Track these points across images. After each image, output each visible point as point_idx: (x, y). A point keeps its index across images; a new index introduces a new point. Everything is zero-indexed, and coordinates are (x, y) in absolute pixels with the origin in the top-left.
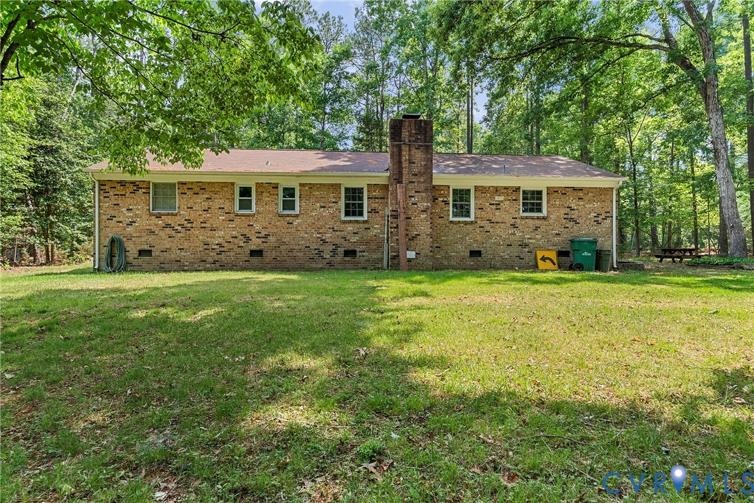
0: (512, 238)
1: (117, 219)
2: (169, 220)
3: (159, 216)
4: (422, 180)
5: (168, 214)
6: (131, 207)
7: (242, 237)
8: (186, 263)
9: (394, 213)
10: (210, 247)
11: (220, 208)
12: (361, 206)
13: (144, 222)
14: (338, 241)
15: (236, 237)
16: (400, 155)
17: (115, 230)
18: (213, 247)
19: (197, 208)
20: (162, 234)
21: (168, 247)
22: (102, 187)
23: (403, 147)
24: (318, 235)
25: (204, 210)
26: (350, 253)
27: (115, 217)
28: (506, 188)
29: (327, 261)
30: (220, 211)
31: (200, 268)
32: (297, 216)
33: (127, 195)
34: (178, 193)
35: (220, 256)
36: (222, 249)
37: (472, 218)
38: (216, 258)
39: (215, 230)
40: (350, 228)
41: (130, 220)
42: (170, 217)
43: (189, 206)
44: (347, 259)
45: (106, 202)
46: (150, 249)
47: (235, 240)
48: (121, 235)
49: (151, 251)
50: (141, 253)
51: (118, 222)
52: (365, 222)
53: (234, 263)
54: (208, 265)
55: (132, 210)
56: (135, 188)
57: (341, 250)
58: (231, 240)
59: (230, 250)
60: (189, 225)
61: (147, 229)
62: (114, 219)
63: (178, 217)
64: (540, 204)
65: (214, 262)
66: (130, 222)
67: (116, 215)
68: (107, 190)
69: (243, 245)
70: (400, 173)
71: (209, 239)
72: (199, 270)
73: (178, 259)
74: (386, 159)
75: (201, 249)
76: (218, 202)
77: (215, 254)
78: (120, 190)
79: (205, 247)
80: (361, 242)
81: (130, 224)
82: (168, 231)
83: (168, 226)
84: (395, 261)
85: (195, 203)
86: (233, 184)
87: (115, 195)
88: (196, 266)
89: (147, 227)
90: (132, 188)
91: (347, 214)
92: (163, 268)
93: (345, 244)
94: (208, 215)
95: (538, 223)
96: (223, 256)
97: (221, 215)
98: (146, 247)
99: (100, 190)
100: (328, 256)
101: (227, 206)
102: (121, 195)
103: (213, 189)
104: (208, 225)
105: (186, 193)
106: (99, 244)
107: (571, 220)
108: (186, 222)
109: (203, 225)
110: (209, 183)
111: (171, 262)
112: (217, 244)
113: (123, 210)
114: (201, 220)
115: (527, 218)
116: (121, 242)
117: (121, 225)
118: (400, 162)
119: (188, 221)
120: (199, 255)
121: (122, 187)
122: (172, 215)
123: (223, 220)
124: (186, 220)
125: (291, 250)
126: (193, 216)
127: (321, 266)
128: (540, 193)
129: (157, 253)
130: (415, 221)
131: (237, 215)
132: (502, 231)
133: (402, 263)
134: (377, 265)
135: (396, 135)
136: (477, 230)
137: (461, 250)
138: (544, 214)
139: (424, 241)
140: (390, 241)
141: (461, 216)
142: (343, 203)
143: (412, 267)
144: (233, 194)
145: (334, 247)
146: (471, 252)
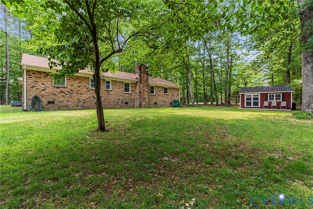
0: (163, 99)
1: (36, 88)
2: (63, 90)
3: (58, 88)
4: (146, 83)
6: (43, 83)
7: (93, 97)
8: (70, 107)
9: (140, 92)
10: (80, 101)
11: (84, 86)
12: (129, 89)
13: (50, 90)
14: (123, 99)
15: (90, 97)
16: (141, 75)
17: (35, 92)
18: (82, 101)
19: (75, 86)
20: (59, 95)
21: (62, 100)
23: (142, 73)
24: (118, 97)
25: (78, 87)
26: (126, 103)
27: (35, 87)
28: (161, 87)
29: (120, 106)
30: (84, 87)
31: (76, 109)
32: (111, 91)
33: (42, 78)
34: (67, 79)
35: (84, 104)
36: (85, 101)
37: (154, 94)
39: (82, 94)
40: (126, 95)
41: (43, 88)
42: (63, 88)
43: (71, 84)
44: (125, 105)
45: (30, 80)
46: (54, 101)
47: (90, 98)
48: (38, 95)
49: (54, 102)
50: (49, 102)
51: (36, 89)
52: (130, 94)
53: (89, 106)
54: (79, 108)
56: (46, 75)
57: (124, 102)
58: (89, 98)
59: (88, 102)
60: (71, 92)
62: (34, 87)
63: (67, 89)
64: (167, 91)
65: (82, 106)
66: (43, 89)
67: (36, 86)
68: (30, 75)
69: (93, 100)
70: (141, 80)
71: (80, 98)
72: (76, 110)
73: (67, 105)
74: (137, 76)
75: (77, 101)
76: (83, 84)
77: (82, 103)
78: (38, 75)
79: (78, 100)
80: (129, 100)
81: (44, 90)
82: (62, 94)
83: (62, 92)
84: (140, 106)
85: (74, 84)
86: (89, 78)
87: (35, 77)
88: (74, 108)
89: (52, 92)
90: (44, 75)
91: (125, 91)
92: (59, 109)
93: (125, 100)
94: (79, 89)
95: (167, 96)
96: (85, 104)
97: (84, 89)
98: (52, 100)
99: (27, 74)
100: (120, 104)
101: (87, 85)
102: (38, 77)
103: (82, 79)
104: (80, 92)
105: (70, 80)
106: (26, 98)
107: (173, 95)
108: (70, 91)
109: (78, 92)
110: (80, 77)
111: (63, 106)
112: (83, 100)
113: (40, 84)
114: (77, 90)
115: (165, 95)
116: (39, 98)
117: (38, 90)
118: (141, 77)
120: (76, 104)
121: (39, 74)
123: (85, 91)
124: (70, 90)
125: (109, 102)
126: (73, 88)
127: (118, 107)
128: (167, 88)
129: (57, 103)
130: (145, 94)
131: (91, 89)
132: (161, 98)
133: (143, 106)
134: (133, 107)
135: (140, 70)
136: (156, 97)
137: (153, 102)
138: (168, 94)
139: (147, 100)
140: (138, 100)
141: (152, 93)
142: (124, 87)
143: (145, 107)
144: (89, 82)
145: (122, 101)
146: (155, 103)
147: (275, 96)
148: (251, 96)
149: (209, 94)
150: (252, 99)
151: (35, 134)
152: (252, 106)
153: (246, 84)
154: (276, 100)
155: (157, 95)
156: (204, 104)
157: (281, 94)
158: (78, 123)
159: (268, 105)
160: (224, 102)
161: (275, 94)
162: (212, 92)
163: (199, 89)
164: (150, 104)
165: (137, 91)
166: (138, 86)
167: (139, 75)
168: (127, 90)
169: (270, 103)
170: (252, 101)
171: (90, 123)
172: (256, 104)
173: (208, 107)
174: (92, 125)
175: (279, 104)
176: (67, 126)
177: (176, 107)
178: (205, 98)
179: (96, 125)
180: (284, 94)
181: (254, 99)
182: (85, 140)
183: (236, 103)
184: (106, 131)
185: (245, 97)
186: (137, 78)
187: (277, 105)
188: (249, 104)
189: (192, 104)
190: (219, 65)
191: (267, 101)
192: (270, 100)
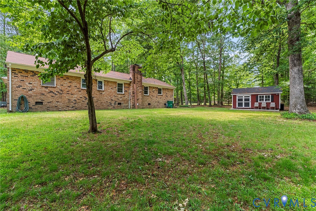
0: (156, 100)
1: (23, 87)
2: (52, 89)
3: (47, 87)
4: (140, 83)
5: (52, 87)
6: (31, 82)
7: (84, 98)
8: (60, 108)
9: (133, 92)
10: (71, 101)
12: (122, 89)
13: (38, 89)
14: (116, 100)
15: (82, 98)
16: (135, 76)
17: (21, 92)
18: (72, 101)
19: (65, 85)
20: (48, 95)
21: (51, 101)
22: (13, 71)
23: (135, 73)
24: (110, 98)
25: (68, 87)
26: (120, 104)
27: (22, 86)
28: (155, 87)
30: (75, 87)
31: (67, 109)
32: (104, 91)
33: (29, 77)
34: (56, 79)
36: (76, 102)
37: (148, 95)
38: (74, 105)
39: (73, 95)
40: (119, 96)
41: (31, 88)
43: (61, 84)
44: (119, 106)
45: (16, 79)
46: (42, 101)
47: (81, 99)
48: (25, 95)
49: (42, 102)
50: (37, 103)
51: (23, 89)
52: (124, 94)
53: (81, 107)
54: (70, 108)
55: (32, 84)
56: (34, 74)
57: (117, 103)
58: (80, 99)
59: (79, 102)
60: (61, 92)
61: (40, 93)
62: (21, 87)
63: (56, 89)
64: (161, 92)
65: (73, 107)
67: (22, 85)
68: (16, 73)
69: (84, 100)
70: (135, 81)
71: (70, 98)
72: (66, 110)
73: (56, 106)
74: (131, 76)
75: (67, 102)
76: (74, 84)
77: (73, 104)
78: (24, 74)
79: (69, 101)
80: (123, 100)
81: (31, 90)
82: (51, 94)
83: (51, 92)
84: (134, 106)
85: (64, 83)
86: (80, 78)
87: (21, 76)
88: (65, 109)
89: (40, 92)
90: (31, 74)
91: (118, 92)
92: (48, 110)
93: (118, 101)
94: (70, 89)
95: (161, 96)
96: (76, 105)
97: (75, 89)
98: (40, 101)
99: (12, 73)
100: (113, 105)
101: (78, 86)
102: (25, 76)
103: (72, 79)
104: (70, 93)
105: (60, 79)
106: (12, 99)
107: (167, 96)
108: (60, 91)
109: (68, 92)
110: (70, 76)
111: (52, 107)
112: (74, 100)
113: (26, 83)
114: (67, 90)
115: (159, 95)
116: (26, 98)
117: (25, 90)
118: (135, 78)
119: (61, 90)
120: (66, 105)
121: (26, 73)
122: (54, 87)
123: (76, 91)
124: (60, 90)
125: (102, 103)
126: (63, 88)
127: (111, 108)
128: (161, 89)
129: (46, 103)
130: (138, 95)
131: (82, 89)
132: (154, 98)
133: (136, 107)
134: (127, 108)
135: (134, 70)
136: (150, 98)
137: (146, 103)
138: (162, 94)
139: (140, 101)
140: (131, 100)
141: (146, 94)
142: (117, 88)
143: (139, 108)
144: (80, 81)
145: (115, 102)
146: (148, 104)
148: (242, 97)
149: (202, 94)
150: (244, 100)
151: (22, 137)
152: (244, 107)
153: (238, 86)
154: (266, 101)
155: (150, 96)
156: (198, 105)
157: (270, 95)
158: (68, 125)
159: (258, 106)
160: (216, 103)
161: (264, 95)
162: (205, 93)
163: (193, 90)
164: (143, 105)
165: (131, 91)
166: (131, 86)
167: (133, 75)
168: (120, 90)
169: (260, 104)
170: (243, 102)
171: (81, 124)
172: (247, 105)
173: (201, 108)
174: (84, 126)
175: (268, 104)
176: (56, 128)
177: (170, 107)
178: (198, 99)
179: (88, 127)
180: (273, 95)
181: (246, 100)
182: (76, 142)
183: (229, 104)
184: (98, 132)
185: (237, 98)
186: (130, 79)
187: (267, 105)
188: (240, 105)
189: (186, 105)
190: (212, 66)
191: (257, 102)
192: (260, 101)
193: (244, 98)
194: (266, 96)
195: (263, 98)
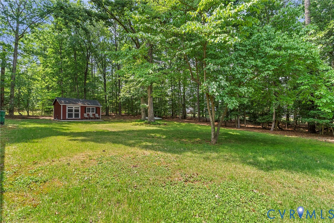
147: (91, 109)
148: (73, 107)
150: (74, 111)
152: (74, 118)
154: (92, 112)
157: (95, 108)
159: (87, 117)
161: (91, 108)
169: (88, 115)
170: (74, 113)
172: (77, 115)
175: (94, 115)
181: (76, 111)
185: (67, 109)
188: (70, 115)
191: (86, 113)
192: (88, 112)
193: (74, 109)
194: (92, 108)
195: (90, 110)
